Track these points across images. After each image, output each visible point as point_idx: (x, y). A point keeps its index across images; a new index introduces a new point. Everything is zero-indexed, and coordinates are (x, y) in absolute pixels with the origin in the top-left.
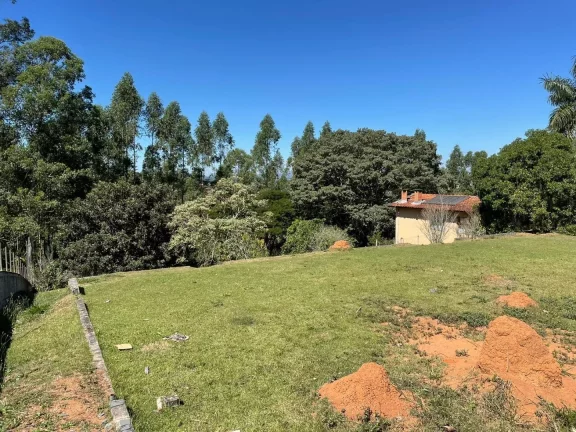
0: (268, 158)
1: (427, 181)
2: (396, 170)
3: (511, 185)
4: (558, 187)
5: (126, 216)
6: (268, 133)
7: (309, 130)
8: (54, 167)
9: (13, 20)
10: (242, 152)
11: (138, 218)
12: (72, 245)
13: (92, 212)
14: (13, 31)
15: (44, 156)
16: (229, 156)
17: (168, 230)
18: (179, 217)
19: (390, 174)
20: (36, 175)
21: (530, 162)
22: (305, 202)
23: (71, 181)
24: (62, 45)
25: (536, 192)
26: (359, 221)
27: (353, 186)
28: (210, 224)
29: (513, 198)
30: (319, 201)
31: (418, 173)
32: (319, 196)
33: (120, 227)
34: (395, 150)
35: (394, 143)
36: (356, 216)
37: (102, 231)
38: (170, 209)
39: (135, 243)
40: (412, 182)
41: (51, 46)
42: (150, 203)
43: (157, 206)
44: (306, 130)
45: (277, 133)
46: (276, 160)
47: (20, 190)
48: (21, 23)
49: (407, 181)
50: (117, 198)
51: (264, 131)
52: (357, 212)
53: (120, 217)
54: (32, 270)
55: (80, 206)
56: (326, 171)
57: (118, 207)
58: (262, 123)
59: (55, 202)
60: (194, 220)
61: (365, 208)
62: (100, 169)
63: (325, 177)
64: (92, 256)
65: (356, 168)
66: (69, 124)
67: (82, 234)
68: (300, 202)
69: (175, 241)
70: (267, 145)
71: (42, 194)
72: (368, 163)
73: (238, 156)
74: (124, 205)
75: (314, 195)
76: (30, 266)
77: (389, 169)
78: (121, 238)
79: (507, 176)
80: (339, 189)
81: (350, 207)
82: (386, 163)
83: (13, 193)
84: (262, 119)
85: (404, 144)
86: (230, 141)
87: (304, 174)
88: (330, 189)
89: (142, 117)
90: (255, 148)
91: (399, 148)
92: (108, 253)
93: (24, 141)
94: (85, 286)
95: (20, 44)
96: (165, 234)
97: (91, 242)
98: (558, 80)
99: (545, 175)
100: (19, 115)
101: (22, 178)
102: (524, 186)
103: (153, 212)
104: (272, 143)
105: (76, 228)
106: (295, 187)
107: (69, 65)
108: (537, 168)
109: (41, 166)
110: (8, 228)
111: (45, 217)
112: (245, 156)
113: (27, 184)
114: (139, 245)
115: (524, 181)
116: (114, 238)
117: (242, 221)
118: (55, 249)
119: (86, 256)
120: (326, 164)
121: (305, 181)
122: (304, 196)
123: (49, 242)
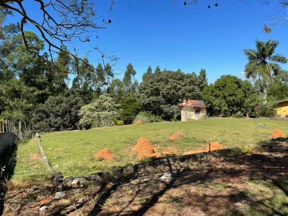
0: (130, 83)
1: (197, 94)
2: (183, 89)
3: (214, 98)
4: (231, 98)
5: (61, 111)
6: (130, 72)
7: (150, 70)
8: (31, 89)
9: (12, 23)
10: (119, 80)
11: (66, 112)
12: (38, 123)
13: (47, 110)
14: (13, 29)
15: (26, 84)
16: (112, 82)
17: (78, 117)
18: (83, 111)
19: (180, 91)
20: (23, 93)
21: (222, 88)
22: (143, 104)
23: (39, 95)
24: (34, 34)
25: (224, 101)
26: (166, 112)
27: (164, 97)
28: (95, 114)
29: (214, 103)
30: (149, 104)
31: (193, 90)
32: (149, 101)
33: (58, 116)
34: (183, 80)
35: (183, 77)
36: (165, 110)
37: (51, 117)
38: (79, 108)
39: (65, 123)
40: (190, 95)
41: (29, 35)
42: (72, 106)
43: (74, 106)
44: (148, 69)
45: (134, 71)
46: (135, 83)
47: (16, 99)
48: (16, 24)
49: (187, 94)
50: (57, 103)
51: (129, 70)
52: (166, 108)
53: (58, 111)
54: (21, 134)
55: (41, 107)
56: (152, 90)
57: (58, 108)
58: (128, 67)
59: (31, 105)
60: (88, 113)
61: (170, 106)
62: (52, 89)
63: (152, 93)
64: (47, 128)
65: (164, 89)
66: (38, 70)
67: (42, 119)
68: (141, 104)
69: (81, 121)
70: (130, 77)
71: (26, 101)
72: (171, 86)
73: (117, 82)
74: (60, 107)
75: (147, 100)
76: (20, 132)
77: (180, 89)
78: (59, 120)
79: (213, 94)
80: (158, 98)
81: (163, 106)
82: (179, 86)
83: (12, 101)
84: (128, 65)
85: (188, 77)
86: (112, 75)
87: (143, 91)
88: (153, 98)
89: (71, 65)
90: (124, 78)
91: (185, 79)
92: (53, 127)
93: (18, 78)
94: (41, 136)
95: (16, 34)
96: (77, 119)
97: (46, 122)
98: (250, 50)
99: (226, 94)
100: (15, 66)
101: (16, 94)
102: (219, 98)
103: (73, 109)
104: (132, 76)
105: (40, 116)
106: (139, 97)
107: (37, 43)
108: (224, 91)
109: (25, 89)
110: (11, 116)
111: (27, 111)
112: (120, 82)
113: (19, 97)
114: (67, 123)
115: (219, 96)
116: (56, 120)
117: (109, 113)
118: (31, 125)
119: (44, 128)
120: (152, 87)
121: (143, 94)
122: (142, 101)
123: (29, 123)
